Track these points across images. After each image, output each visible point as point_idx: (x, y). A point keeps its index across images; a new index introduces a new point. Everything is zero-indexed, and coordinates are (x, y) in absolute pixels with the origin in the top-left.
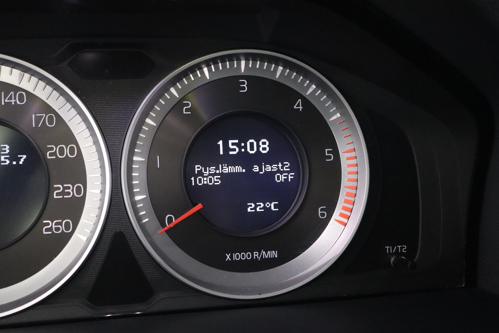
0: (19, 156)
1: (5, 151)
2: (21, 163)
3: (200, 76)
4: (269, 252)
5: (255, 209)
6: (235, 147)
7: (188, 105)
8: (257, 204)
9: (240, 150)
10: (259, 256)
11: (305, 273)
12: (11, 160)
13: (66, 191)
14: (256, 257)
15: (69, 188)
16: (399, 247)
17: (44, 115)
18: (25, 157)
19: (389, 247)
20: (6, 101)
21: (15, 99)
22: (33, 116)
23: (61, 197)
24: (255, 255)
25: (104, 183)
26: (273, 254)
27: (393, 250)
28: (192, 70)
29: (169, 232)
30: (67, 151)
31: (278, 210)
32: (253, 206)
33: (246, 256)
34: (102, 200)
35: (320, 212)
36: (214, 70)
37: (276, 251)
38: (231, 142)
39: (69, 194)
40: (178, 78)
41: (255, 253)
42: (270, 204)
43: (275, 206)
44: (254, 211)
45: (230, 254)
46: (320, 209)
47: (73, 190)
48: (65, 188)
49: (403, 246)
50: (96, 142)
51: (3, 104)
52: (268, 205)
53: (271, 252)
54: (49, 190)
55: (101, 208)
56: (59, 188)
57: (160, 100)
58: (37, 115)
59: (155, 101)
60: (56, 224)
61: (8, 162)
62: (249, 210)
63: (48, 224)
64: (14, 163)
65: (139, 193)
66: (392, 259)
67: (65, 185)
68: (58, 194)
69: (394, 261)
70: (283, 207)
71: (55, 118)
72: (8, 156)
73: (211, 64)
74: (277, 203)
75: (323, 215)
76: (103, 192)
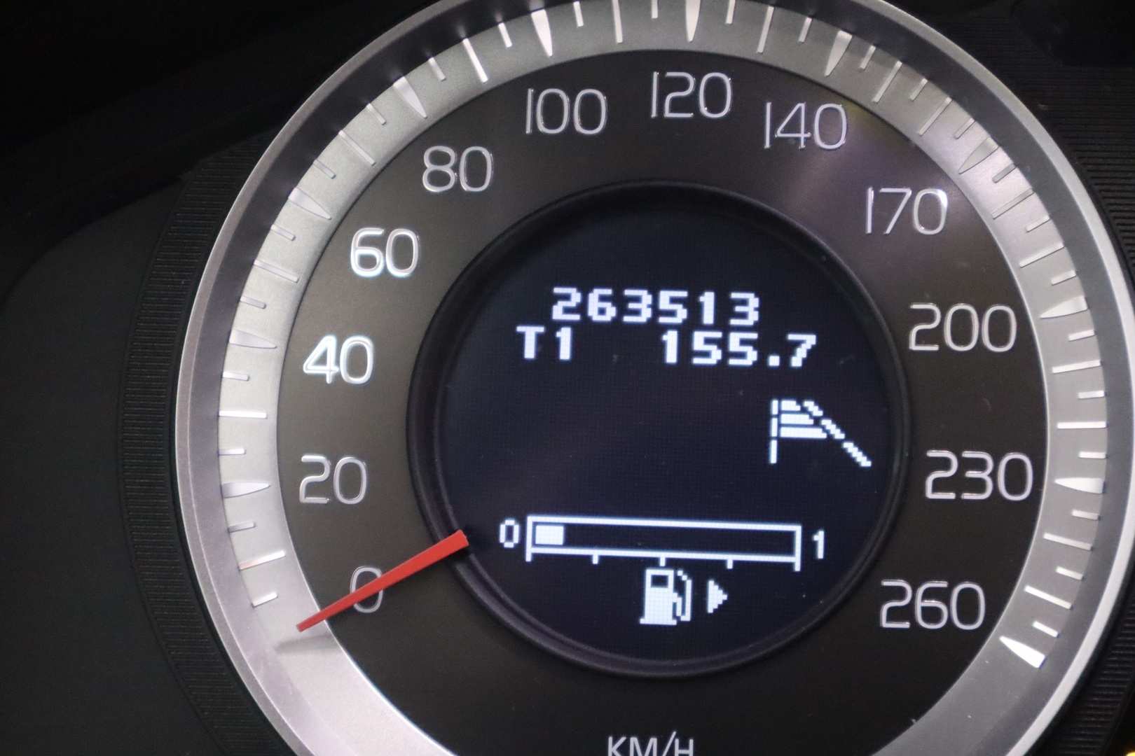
0: (790, 337)
1: (743, 316)
2: (796, 361)
12: (763, 348)
13: (969, 474)
15: (980, 464)
17: (908, 191)
18: (810, 340)
20: (779, 134)
21: (809, 128)
22: (871, 194)
23: (951, 496)
25: (1119, 455)
30: (980, 329)
34: (1110, 522)
39: (978, 485)
47: (994, 475)
48: (965, 464)
50: (1100, 300)
51: (767, 145)
54: (912, 467)
55: (1104, 551)
56: (945, 464)
58: (885, 190)
60: (928, 594)
61: (752, 356)
63: (900, 593)
64: (774, 361)
67: (966, 454)
68: (939, 485)
71: (944, 204)
72: (754, 336)
76: (1112, 488)
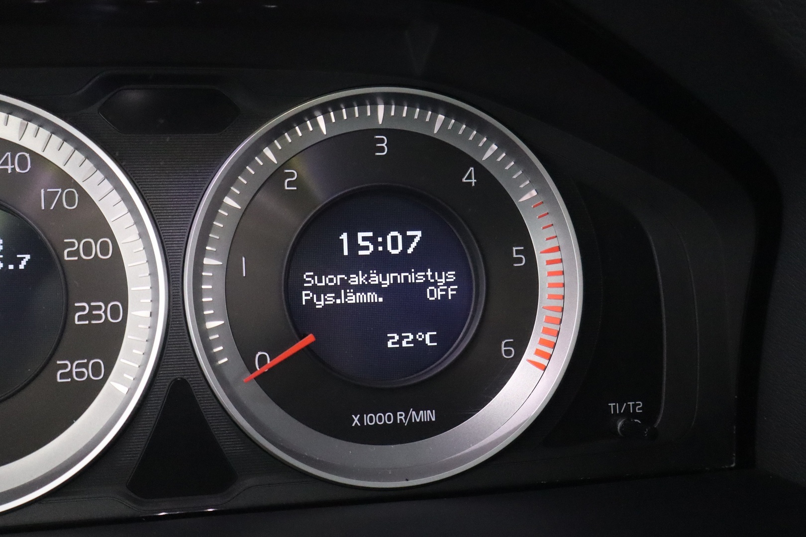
0: (18, 256)
2: (22, 267)
3: (311, 129)
4: (421, 412)
5: (399, 342)
6: (367, 243)
7: (293, 177)
8: (403, 335)
9: (376, 248)
10: (405, 419)
11: (480, 446)
12: (6, 262)
13: (94, 312)
14: (401, 420)
15: (99, 308)
16: (631, 403)
17: (60, 190)
18: (28, 257)
19: (614, 404)
21: (13, 164)
22: (42, 191)
23: (87, 322)
24: (399, 417)
25: (155, 300)
26: (428, 415)
27: (620, 409)
28: (299, 119)
29: (261, 380)
30: (96, 249)
31: (436, 344)
32: (397, 338)
33: (385, 418)
34: (153, 328)
35: (503, 349)
36: (334, 120)
37: (434, 411)
38: (360, 235)
39: (99, 317)
40: (277, 133)
41: (398, 413)
42: (423, 336)
43: (432, 339)
44: (398, 346)
45: (359, 416)
46: (503, 343)
47: (105, 312)
48: (92, 308)
49: (637, 403)
50: (143, 235)
52: (420, 336)
53: (425, 411)
54: (68, 311)
55: (151, 341)
56: (83, 308)
57: (247, 167)
58: (49, 190)
59: (238, 168)
60: (78, 366)
61: (1, 265)
62: (390, 345)
63: (65, 366)
64: (11, 267)
65: (212, 317)
66: (620, 424)
67: (92, 304)
68: (81, 318)
69: (621, 428)
70: (445, 340)
71: (77, 196)
72: (2, 256)
73: (330, 110)
74: (435, 333)
75: (508, 352)
76: (154, 314)
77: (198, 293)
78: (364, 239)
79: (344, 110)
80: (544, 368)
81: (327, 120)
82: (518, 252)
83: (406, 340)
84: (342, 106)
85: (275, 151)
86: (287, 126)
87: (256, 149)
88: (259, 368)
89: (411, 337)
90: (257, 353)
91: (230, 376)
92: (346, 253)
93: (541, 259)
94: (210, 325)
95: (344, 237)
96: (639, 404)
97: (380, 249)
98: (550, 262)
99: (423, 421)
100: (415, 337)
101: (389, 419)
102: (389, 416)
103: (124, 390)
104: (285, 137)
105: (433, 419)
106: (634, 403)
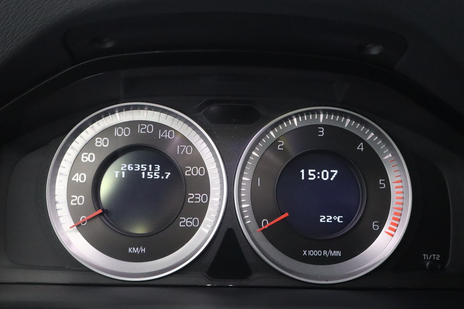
0: (166, 173)
1: (157, 169)
2: (167, 178)
3: (291, 124)
4: (334, 251)
5: (326, 220)
6: (313, 175)
7: (282, 144)
8: (327, 216)
9: (316, 177)
10: (327, 254)
11: (361, 269)
12: (161, 176)
13: (196, 198)
14: (325, 254)
15: (198, 196)
16: (434, 255)
17: (185, 146)
18: (169, 174)
19: (426, 255)
20: (162, 136)
21: (167, 135)
22: (178, 146)
23: (193, 202)
24: (324, 253)
25: (222, 194)
26: (338, 253)
27: (429, 257)
28: (286, 120)
29: (264, 231)
30: (198, 171)
31: (342, 222)
32: (324, 218)
33: (318, 253)
34: (220, 206)
35: (373, 225)
36: (301, 120)
37: (340, 251)
38: (310, 171)
39: (198, 200)
40: (276, 125)
41: (324, 251)
42: (336, 218)
43: (341, 219)
44: (325, 221)
45: (306, 251)
46: (374, 223)
47: (200, 198)
48: (195, 196)
49: (437, 255)
50: (218, 166)
51: (160, 138)
52: (335, 218)
53: (336, 251)
54: (186, 197)
55: (219, 211)
56: (192, 196)
57: (263, 139)
58: (181, 146)
59: (259, 140)
60: (188, 220)
61: (158, 177)
62: (321, 221)
63: (183, 220)
64: (163, 177)
65: (245, 203)
66: (428, 264)
67: (196, 194)
68: (190, 200)
69: (429, 265)
70: (346, 220)
71: (192, 148)
72: (159, 173)
73: (299, 116)
74: (342, 217)
75: (376, 227)
76: (221, 200)
77: (239, 192)
78: (312, 173)
79: (305, 116)
80: (392, 236)
81: (298, 120)
82: (382, 182)
83: (328, 219)
84: (305, 114)
85: (275, 133)
86: (281, 122)
87: (267, 132)
88: (264, 226)
89: (331, 218)
90: (263, 220)
91: (251, 229)
92: (303, 178)
93: (393, 186)
94: (244, 206)
95: (303, 171)
96: (438, 256)
97: (319, 177)
98: (397, 187)
99: (335, 255)
100: (333, 218)
101: (320, 254)
102: (320, 252)
103: (207, 231)
104: (279, 127)
105: (340, 255)
106: (435, 255)
